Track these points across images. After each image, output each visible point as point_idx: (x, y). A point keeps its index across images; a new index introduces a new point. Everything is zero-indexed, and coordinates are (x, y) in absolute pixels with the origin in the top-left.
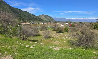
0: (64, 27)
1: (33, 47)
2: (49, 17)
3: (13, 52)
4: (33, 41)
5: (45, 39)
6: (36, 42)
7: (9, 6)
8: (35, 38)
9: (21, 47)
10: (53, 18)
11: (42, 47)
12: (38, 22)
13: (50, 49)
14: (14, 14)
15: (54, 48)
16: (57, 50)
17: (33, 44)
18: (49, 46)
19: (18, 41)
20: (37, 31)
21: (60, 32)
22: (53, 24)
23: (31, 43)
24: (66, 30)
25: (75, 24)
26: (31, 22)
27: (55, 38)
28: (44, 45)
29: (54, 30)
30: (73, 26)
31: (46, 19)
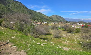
0: (76, 28)
1: (44, 45)
2: (60, 17)
3: (27, 47)
4: (44, 39)
5: (55, 39)
6: (46, 41)
7: (27, 9)
8: (46, 37)
9: (33, 44)
10: (64, 19)
11: (52, 46)
12: (49, 22)
13: (59, 49)
14: (30, 15)
15: (63, 48)
16: (66, 51)
17: (43, 42)
18: (59, 46)
19: (31, 38)
20: (48, 30)
21: (71, 32)
22: (64, 24)
23: (42, 41)
24: (78, 31)
25: (88, 25)
26: (44, 22)
27: (66, 38)
28: (53, 44)
29: (65, 31)
30: (86, 26)
31: (57, 19)
